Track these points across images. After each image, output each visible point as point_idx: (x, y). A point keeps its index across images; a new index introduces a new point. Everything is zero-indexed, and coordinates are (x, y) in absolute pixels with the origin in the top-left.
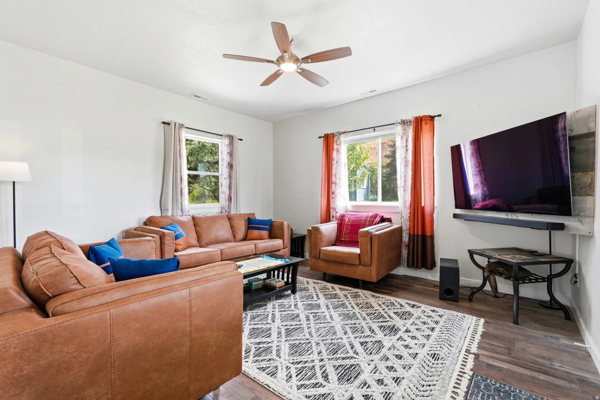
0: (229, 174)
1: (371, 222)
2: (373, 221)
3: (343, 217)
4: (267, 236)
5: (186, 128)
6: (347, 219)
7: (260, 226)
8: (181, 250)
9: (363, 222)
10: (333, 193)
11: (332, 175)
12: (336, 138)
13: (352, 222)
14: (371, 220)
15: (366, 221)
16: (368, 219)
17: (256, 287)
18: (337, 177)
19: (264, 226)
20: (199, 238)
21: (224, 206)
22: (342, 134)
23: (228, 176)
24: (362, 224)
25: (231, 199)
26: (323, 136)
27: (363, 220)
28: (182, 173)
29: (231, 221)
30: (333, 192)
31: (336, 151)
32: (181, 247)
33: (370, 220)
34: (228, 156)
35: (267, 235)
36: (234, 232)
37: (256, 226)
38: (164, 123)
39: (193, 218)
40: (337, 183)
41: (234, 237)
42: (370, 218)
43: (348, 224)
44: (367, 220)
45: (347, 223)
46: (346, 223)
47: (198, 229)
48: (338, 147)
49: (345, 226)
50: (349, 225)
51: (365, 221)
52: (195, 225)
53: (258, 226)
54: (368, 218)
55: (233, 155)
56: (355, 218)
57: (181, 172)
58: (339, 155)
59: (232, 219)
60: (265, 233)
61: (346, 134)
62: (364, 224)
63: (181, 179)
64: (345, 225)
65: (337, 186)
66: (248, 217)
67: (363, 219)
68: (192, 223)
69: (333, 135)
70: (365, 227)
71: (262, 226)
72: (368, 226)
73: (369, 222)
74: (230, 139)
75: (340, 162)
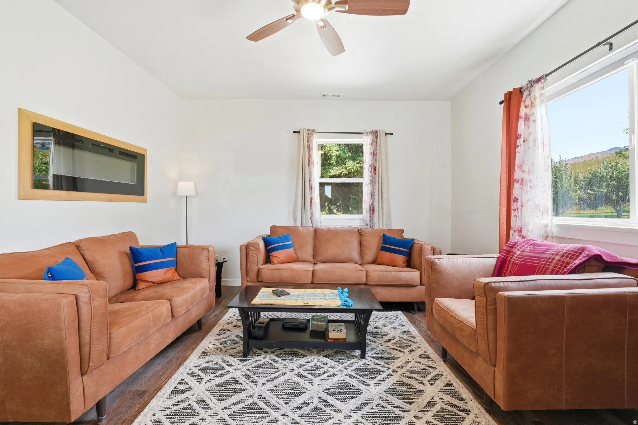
0: (372, 178)
1: (561, 265)
2: (568, 264)
3: (512, 248)
4: (402, 262)
5: (317, 132)
6: (519, 253)
7: (394, 247)
8: (277, 263)
9: (542, 264)
10: (516, 200)
11: (514, 165)
12: (525, 94)
13: (524, 259)
14: (563, 262)
15: (551, 262)
16: (558, 258)
17: (314, 329)
18: (525, 168)
19: (399, 248)
20: (315, 254)
21: (365, 219)
22: (535, 83)
23: (370, 181)
24: (540, 266)
25: (373, 210)
26: (503, 99)
27: (546, 258)
28: (312, 182)
29: (362, 237)
30: (515, 198)
31: (523, 119)
32: (278, 260)
33: (559, 261)
34: (371, 156)
35: (402, 260)
36: (363, 251)
37: (389, 246)
38: (294, 132)
39: (316, 231)
40: (524, 181)
41: (362, 257)
42: (563, 256)
43: (516, 262)
44: (553, 259)
45: (515, 259)
46: (512, 260)
47: (317, 243)
48: (528, 111)
49: (510, 266)
50: (517, 265)
51: (547, 262)
52: (315, 238)
53: (391, 247)
54: (557, 255)
55: (376, 154)
56: (534, 253)
57: (310, 181)
58: (529, 126)
59: (363, 235)
60: (400, 258)
61: (543, 81)
62: (543, 267)
63: (311, 188)
64: (511, 264)
65: (525, 187)
66: (384, 234)
67: (546, 256)
68: (312, 235)
69: (520, 91)
70: (544, 274)
71: (396, 248)
72: (551, 273)
73: (557, 264)
74: (373, 136)
75: (531, 138)
